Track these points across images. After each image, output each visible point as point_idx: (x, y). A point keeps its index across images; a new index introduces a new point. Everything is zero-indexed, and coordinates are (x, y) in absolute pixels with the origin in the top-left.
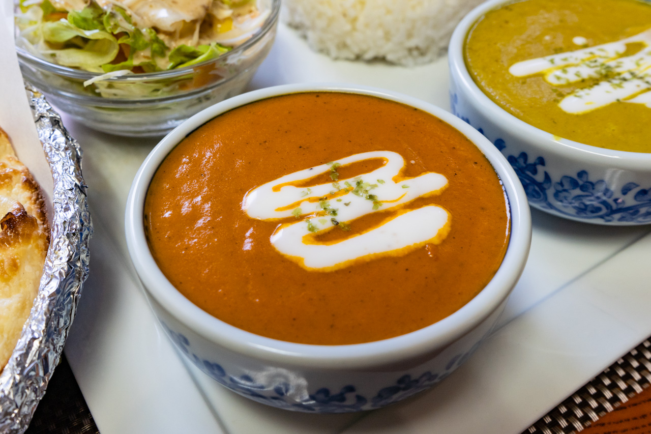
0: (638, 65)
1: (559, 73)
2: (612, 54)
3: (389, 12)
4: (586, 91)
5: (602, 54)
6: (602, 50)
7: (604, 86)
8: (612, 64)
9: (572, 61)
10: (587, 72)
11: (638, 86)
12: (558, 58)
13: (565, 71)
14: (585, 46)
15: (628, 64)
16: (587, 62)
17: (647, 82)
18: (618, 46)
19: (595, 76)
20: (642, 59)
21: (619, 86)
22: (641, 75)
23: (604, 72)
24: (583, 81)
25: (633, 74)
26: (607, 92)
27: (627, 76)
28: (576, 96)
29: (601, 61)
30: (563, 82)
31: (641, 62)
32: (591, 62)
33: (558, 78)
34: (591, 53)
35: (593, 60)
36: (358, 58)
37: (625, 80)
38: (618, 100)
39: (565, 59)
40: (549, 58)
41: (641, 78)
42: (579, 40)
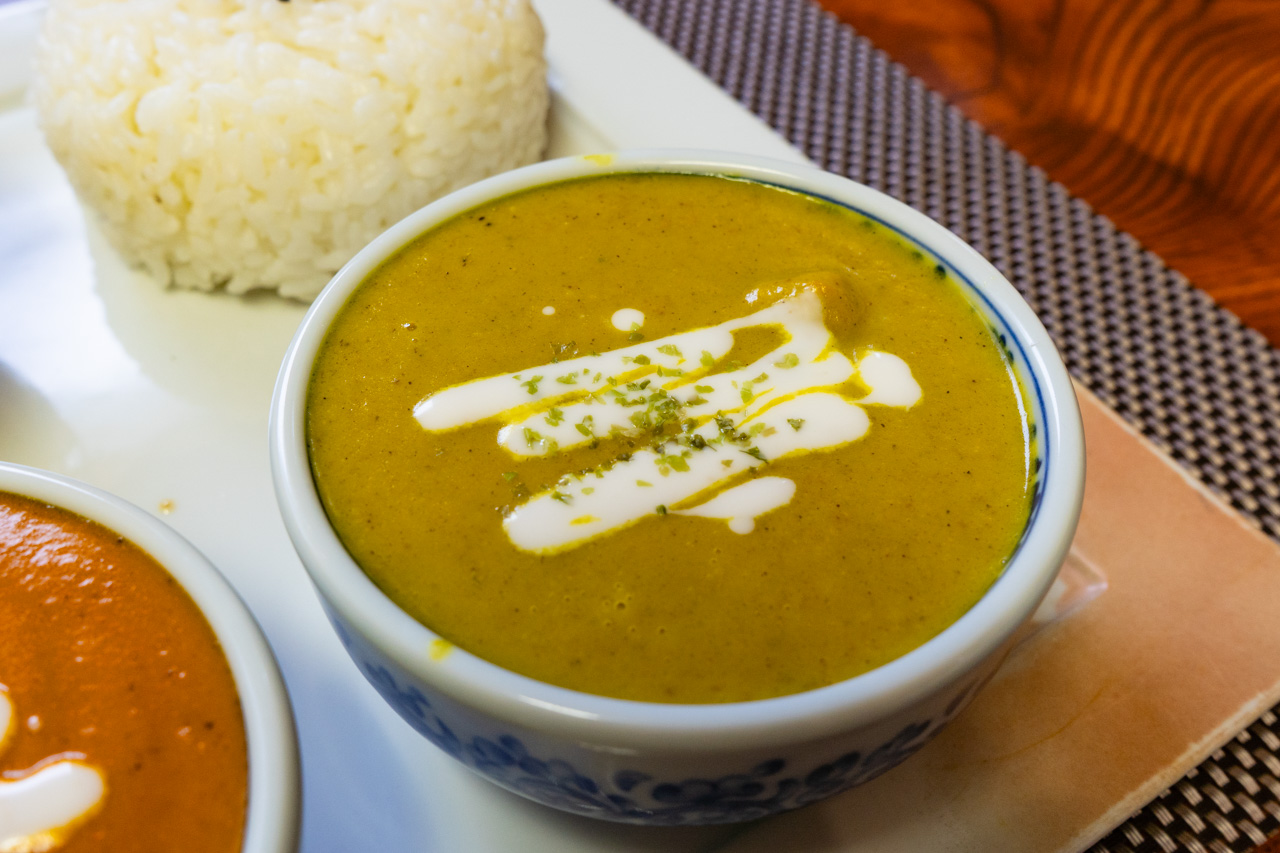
0: (747, 396)
1: (538, 422)
2: (692, 364)
3: (256, 195)
4: (589, 479)
5: (668, 362)
6: (673, 351)
7: (644, 460)
8: (683, 393)
9: (585, 385)
10: (610, 418)
11: (728, 463)
12: (550, 374)
13: (556, 417)
14: (638, 337)
15: (724, 392)
16: (622, 388)
17: (754, 453)
18: (715, 339)
19: (631, 429)
20: (763, 378)
21: (679, 464)
22: (743, 428)
23: (654, 417)
24: (596, 445)
25: (725, 425)
26: (641, 483)
27: (708, 431)
28: (558, 497)
29: (658, 383)
30: (540, 450)
31: (757, 389)
32: (631, 387)
33: (532, 438)
34: (642, 360)
35: (640, 381)
36: (220, 287)
37: (699, 444)
38: (663, 509)
39: (567, 381)
40: (528, 374)
41: (744, 437)
42: (627, 319)
